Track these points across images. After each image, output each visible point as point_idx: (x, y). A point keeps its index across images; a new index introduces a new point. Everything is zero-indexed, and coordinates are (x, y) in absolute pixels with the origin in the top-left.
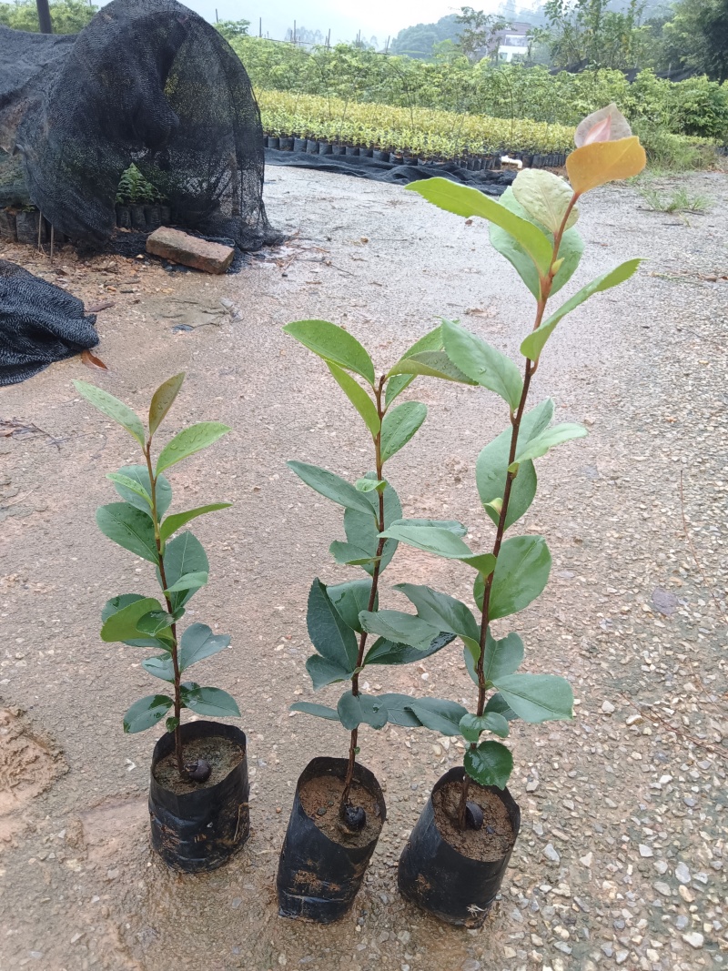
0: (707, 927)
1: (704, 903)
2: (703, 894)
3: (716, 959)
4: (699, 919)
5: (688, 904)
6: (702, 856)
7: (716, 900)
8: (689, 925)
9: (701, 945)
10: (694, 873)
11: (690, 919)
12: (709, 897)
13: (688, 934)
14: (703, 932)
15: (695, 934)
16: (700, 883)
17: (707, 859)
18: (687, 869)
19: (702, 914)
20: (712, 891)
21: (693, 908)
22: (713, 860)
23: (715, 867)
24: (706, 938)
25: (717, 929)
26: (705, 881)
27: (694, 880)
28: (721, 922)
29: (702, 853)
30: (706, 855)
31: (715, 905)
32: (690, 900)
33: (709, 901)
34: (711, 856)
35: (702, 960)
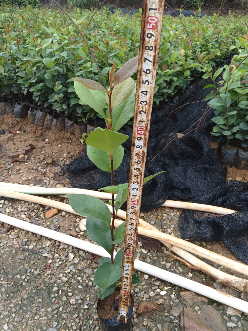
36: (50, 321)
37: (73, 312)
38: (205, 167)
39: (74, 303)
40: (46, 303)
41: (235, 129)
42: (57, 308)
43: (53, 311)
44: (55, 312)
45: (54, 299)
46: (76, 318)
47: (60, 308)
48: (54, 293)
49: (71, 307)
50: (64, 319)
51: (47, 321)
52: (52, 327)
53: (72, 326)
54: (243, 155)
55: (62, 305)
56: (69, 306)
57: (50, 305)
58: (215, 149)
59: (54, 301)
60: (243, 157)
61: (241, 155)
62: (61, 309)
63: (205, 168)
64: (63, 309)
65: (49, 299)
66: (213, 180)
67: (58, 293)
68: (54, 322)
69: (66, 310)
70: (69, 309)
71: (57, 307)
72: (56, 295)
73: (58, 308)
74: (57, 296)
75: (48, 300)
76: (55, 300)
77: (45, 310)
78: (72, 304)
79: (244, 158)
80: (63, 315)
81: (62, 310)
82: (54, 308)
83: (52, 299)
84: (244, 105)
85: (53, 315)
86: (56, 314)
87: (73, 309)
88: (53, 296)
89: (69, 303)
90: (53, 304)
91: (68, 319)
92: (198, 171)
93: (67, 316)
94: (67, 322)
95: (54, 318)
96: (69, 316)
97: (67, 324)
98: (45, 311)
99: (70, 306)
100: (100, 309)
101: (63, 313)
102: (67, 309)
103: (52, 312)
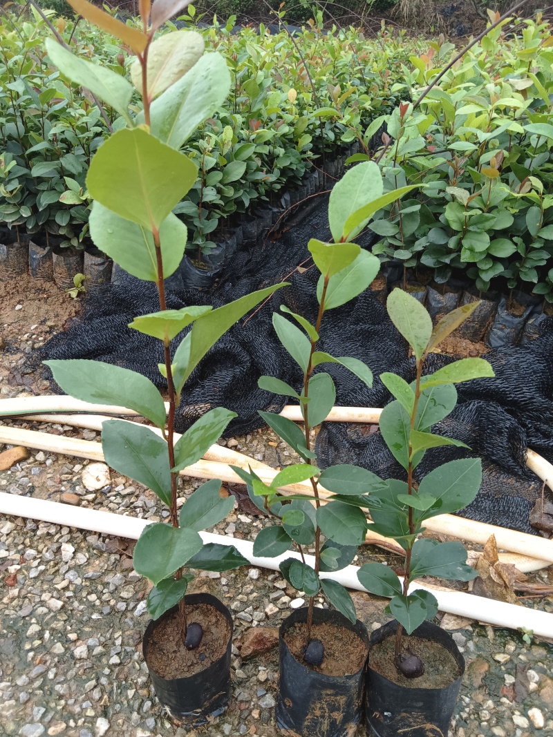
0: (90, 713)
1: (65, 713)
2: (56, 712)
3: (118, 710)
4: (83, 719)
5: (68, 727)
6: (11, 711)
7: (63, 702)
8: (88, 728)
9: (107, 720)
10: (33, 719)
11: (82, 727)
12: (59, 708)
13: (97, 730)
14: (96, 717)
15: (97, 725)
16: (44, 715)
17: (16, 706)
18: (27, 725)
19: (77, 717)
20: (53, 705)
21: (72, 723)
22: (17, 700)
23: (26, 699)
24: (101, 716)
25: (91, 705)
26: (43, 710)
27: (41, 720)
28: (84, 701)
29: (8, 711)
30: (10, 707)
31: (66, 704)
32: (64, 725)
33: (63, 708)
34: (13, 702)
35: (120, 721)
36: (25, 708)
37: (84, 677)
38: (361, 329)
39: (84, 655)
40: (11, 666)
41: (420, 245)
42: (42, 673)
43: (32, 681)
44: (37, 684)
45: (31, 654)
46: (93, 689)
47: (50, 672)
48: (31, 639)
49: (78, 665)
50: (61, 697)
51: (16, 709)
52: (32, 722)
53: (82, 709)
54: (439, 302)
55: (53, 665)
56: (72, 665)
57: (21, 668)
58: (379, 291)
59: (33, 659)
60: (440, 305)
61: (436, 301)
62: (51, 675)
63: (363, 332)
64: (56, 675)
65: (19, 656)
66: (382, 356)
67: (41, 638)
68: (36, 709)
69: (65, 674)
70: (72, 673)
71: (40, 671)
72: (37, 643)
73: (43, 675)
74: (38, 647)
75: (17, 659)
76: (35, 655)
77: (9, 684)
78: (80, 659)
79: (441, 308)
80: (58, 687)
81: (55, 677)
82: (33, 674)
83: (26, 655)
84: (434, 189)
85: (30, 691)
86: (41, 688)
87: (82, 671)
88: (27, 647)
89: (72, 656)
90: (29, 665)
91: (70, 695)
92: (349, 338)
93: (70, 688)
94: (71, 702)
95: (35, 699)
96: (74, 688)
97: (70, 708)
98: (8, 687)
99: (75, 664)
100: (152, 653)
101: (59, 683)
102: (68, 671)
103: (28, 687)
